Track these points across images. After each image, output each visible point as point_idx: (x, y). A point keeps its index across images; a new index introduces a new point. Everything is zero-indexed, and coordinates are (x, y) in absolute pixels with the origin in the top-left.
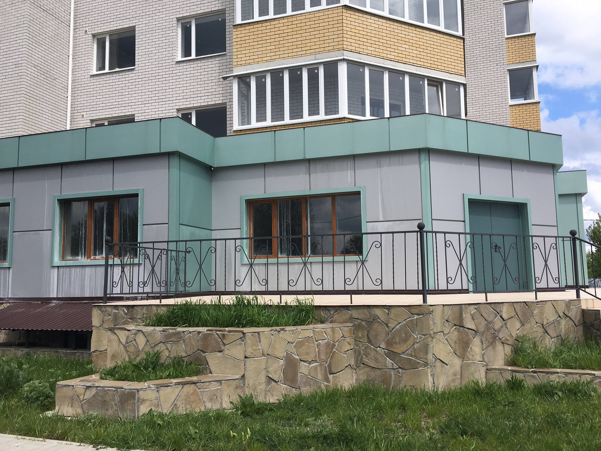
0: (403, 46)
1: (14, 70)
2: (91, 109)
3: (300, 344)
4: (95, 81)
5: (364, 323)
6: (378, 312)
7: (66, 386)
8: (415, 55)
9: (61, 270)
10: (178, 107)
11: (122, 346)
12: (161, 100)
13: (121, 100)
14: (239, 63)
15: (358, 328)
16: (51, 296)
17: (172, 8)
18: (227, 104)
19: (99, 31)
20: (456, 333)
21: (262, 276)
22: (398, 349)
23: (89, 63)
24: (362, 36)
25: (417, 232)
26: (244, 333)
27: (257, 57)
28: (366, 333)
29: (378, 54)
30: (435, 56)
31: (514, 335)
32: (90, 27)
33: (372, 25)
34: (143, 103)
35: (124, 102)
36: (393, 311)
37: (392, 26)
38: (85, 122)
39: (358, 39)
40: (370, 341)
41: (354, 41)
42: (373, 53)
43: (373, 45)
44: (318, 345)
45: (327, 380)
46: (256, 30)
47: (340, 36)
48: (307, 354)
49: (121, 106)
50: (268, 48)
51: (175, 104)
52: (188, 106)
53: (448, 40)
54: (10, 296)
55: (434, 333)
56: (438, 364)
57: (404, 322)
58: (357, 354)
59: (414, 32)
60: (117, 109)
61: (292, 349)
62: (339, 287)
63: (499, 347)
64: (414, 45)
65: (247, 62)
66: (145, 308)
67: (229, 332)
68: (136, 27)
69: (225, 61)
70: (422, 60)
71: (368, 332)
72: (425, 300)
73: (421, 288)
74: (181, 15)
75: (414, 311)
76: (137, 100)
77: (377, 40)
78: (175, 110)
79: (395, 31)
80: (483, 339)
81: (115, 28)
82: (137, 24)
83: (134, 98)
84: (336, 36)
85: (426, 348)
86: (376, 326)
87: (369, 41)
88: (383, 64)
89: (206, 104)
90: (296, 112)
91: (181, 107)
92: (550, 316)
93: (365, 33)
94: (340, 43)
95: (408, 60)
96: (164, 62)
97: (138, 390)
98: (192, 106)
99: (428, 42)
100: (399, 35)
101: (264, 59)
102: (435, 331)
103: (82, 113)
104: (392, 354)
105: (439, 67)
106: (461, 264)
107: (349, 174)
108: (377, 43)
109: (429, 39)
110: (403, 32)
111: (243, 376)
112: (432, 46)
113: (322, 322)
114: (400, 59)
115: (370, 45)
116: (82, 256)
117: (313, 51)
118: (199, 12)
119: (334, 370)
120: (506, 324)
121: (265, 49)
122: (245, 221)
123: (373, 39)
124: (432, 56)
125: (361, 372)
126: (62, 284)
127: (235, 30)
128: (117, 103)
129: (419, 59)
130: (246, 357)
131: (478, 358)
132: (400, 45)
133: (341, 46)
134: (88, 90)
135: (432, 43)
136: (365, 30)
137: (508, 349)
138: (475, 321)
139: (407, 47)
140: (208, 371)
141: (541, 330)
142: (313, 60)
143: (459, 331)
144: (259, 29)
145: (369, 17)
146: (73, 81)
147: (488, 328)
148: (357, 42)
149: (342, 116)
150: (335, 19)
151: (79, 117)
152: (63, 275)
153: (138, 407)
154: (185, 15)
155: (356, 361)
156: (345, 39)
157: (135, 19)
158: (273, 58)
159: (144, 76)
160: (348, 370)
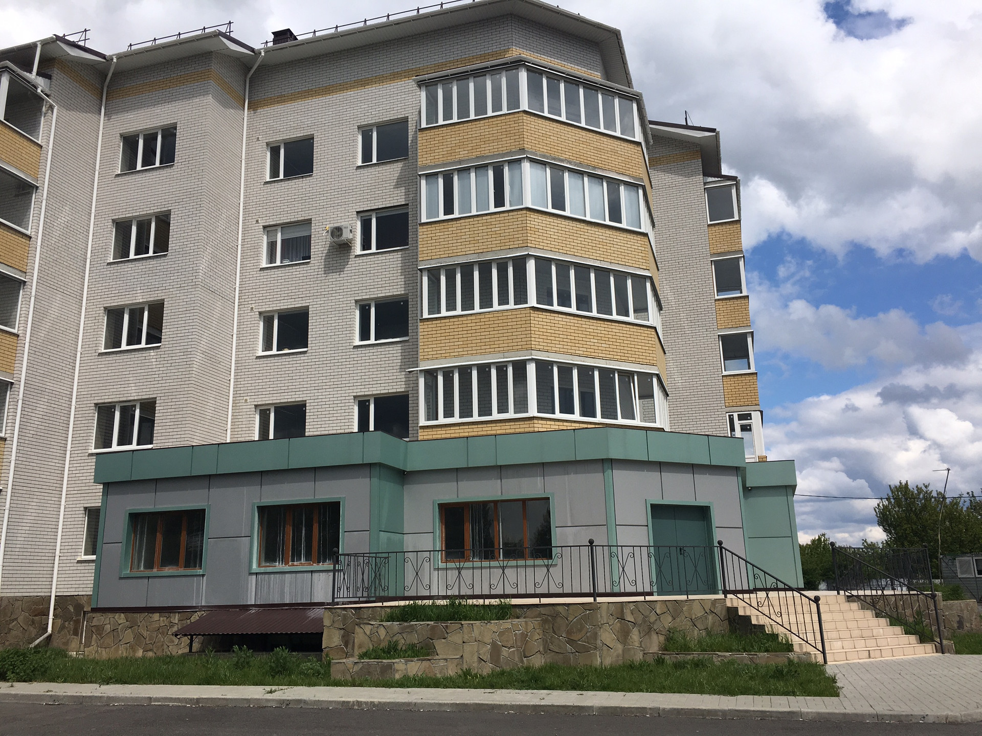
0: (592, 340)
1: (181, 357)
2: (256, 394)
3: (501, 634)
4: (262, 363)
5: (549, 618)
6: (560, 609)
7: (339, 663)
8: (604, 349)
9: (260, 577)
10: (355, 394)
11: (367, 637)
12: (336, 386)
13: (291, 384)
14: (425, 357)
15: (545, 621)
16: (249, 603)
17: (350, 290)
18: (410, 392)
19: (267, 309)
20: (619, 624)
21: (469, 581)
22: (575, 637)
23: (255, 343)
24: (550, 335)
25: (588, 546)
26: (462, 625)
27: (444, 352)
28: (551, 626)
29: (566, 350)
30: (625, 348)
31: (667, 628)
32: (257, 304)
33: (560, 322)
34: (316, 388)
35: (294, 387)
36: (571, 607)
37: (579, 322)
38: (249, 407)
39: (546, 337)
40: (554, 632)
41: (542, 340)
42: (561, 350)
43: (561, 343)
44: (515, 635)
45: (522, 662)
46: (444, 325)
47: (528, 336)
48: (507, 641)
49: (291, 390)
50: (456, 344)
51: (352, 391)
52: (366, 393)
53: (638, 331)
54: (203, 604)
55: (601, 624)
56: (605, 648)
57: (579, 616)
58: (545, 643)
59: (602, 325)
60: (286, 394)
61: (496, 636)
62: (531, 591)
63: (654, 637)
64: (603, 339)
65: (434, 356)
66: (371, 609)
67: (451, 623)
68: (310, 307)
69: (408, 347)
70: (611, 353)
71: (553, 624)
72: (595, 600)
73: (592, 591)
74: (361, 298)
75: (586, 607)
76: (309, 386)
77: (565, 337)
78: (352, 397)
79: (583, 326)
80: (641, 630)
81: (286, 307)
82: (311, 304)
83: (306, 383)
84: (525, 336)
85: (595, 636)
86: (559, 620)
87: (557, 339)
88: (572, 360)
89: (387, 391)
90: (485, 409)
91: (358, 394)
92: (698, 612)
93: (553, 332)
94: (528, 343)
95: (597, 355)
96: (341, 345)
97: (394, 663)
98: (370, 393)
99: (617, 334)
100: (587, 330)
101: (452, 354)
102: (602, 622)
103: (245, 398)
104: (571, 642)
105: (630, 359)
106: (623, 568)
107: (539, 480)
108: (565, 340)
109: (618, 331)
110: (591, 327)
111: (462, 656)
112: (621, 338)
113: (518, 618)
114: (589, 354)
115: (558, 342)
116: (279, 563)
117: (502, 349)
118: (379, 295)
119: (527, 654)
120: (660, 618)
121: (453, 344)
122: (437, 524)
123: (561, 336)
124: (622, 348)
125: (549, 656)
126: (261, 590)
127: (422, 324)
128: (287, 388)
129: (608, 353)
130: (464, 642)
131: (637, 644)
132: (589, 340)
133: (530, 346)
134: (253, 372)
135: (622, 335)
136: (552, 328)
137: (662, 638)
138: (635, 615)
139: (596, 341)
140: (436, 653)
141: (690, 623)
142: (501, 358)
143: (620, 623)
144: (447, 324)
145: (557, 315)
146: (237, 362)
147: (644, 621)
148: (545, 341)
149: (532, 416)
150: (522, 319)
151: (241, 401)
152: (261, 582)
153: (394, 675)
154: (364, 297)
155: (544, 648)
156: (533, 339)
157: (308, 298)
158: (460, 353)
159: (318, 360)
160: (538, 655)
